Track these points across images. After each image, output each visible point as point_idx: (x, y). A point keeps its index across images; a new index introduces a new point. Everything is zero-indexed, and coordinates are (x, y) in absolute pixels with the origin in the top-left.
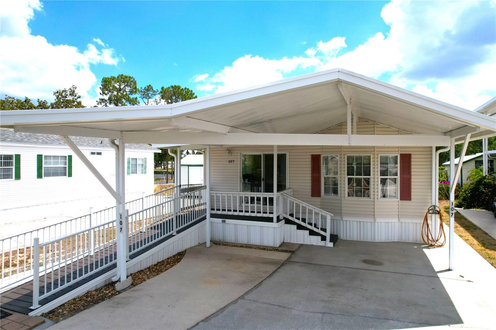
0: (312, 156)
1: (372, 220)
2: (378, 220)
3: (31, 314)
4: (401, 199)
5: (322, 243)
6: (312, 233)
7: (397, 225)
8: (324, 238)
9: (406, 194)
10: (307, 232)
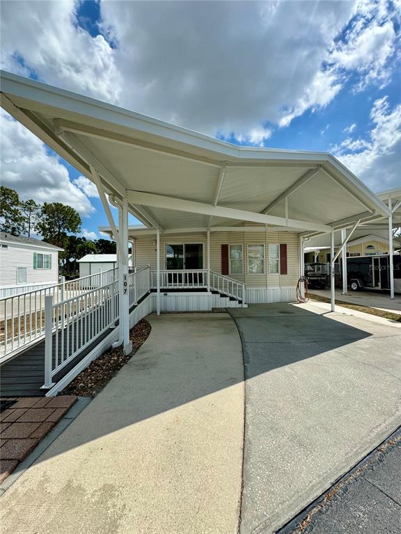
0: (222, 245)
1: (264, 288)
2: (269, 288)
3: (48, 395)
4: (281, 274)
5: (240, 306)
6: (232, 299)
7: (279, 291)
8: (240, 302)
9: (284, 270)
10: (228, 299)
